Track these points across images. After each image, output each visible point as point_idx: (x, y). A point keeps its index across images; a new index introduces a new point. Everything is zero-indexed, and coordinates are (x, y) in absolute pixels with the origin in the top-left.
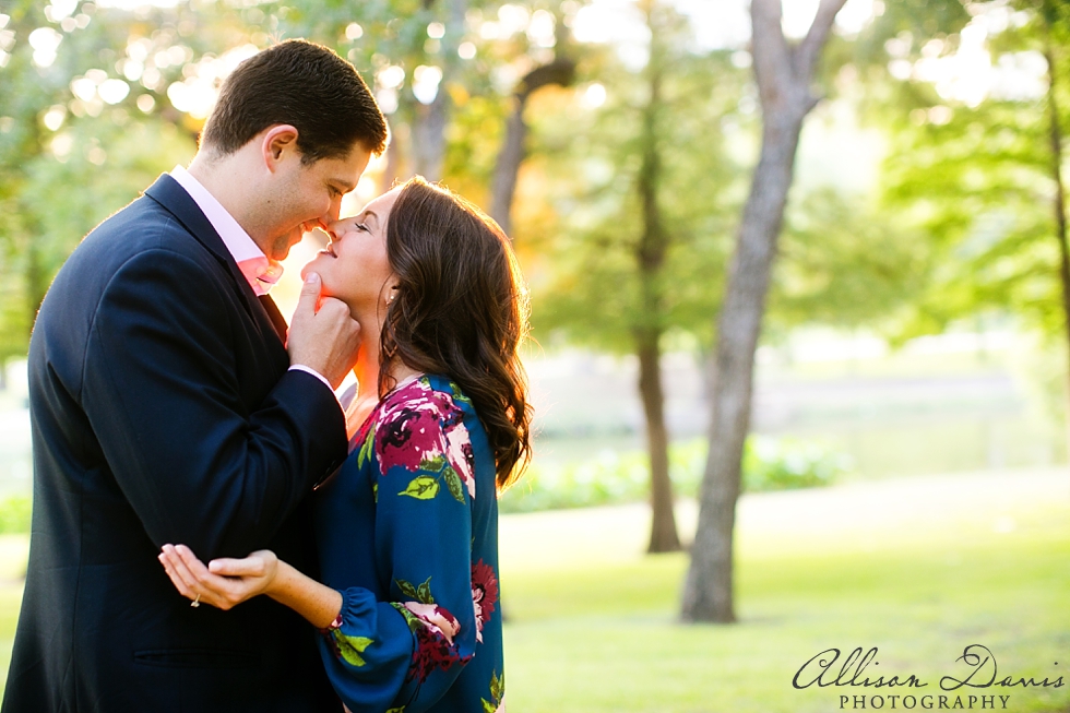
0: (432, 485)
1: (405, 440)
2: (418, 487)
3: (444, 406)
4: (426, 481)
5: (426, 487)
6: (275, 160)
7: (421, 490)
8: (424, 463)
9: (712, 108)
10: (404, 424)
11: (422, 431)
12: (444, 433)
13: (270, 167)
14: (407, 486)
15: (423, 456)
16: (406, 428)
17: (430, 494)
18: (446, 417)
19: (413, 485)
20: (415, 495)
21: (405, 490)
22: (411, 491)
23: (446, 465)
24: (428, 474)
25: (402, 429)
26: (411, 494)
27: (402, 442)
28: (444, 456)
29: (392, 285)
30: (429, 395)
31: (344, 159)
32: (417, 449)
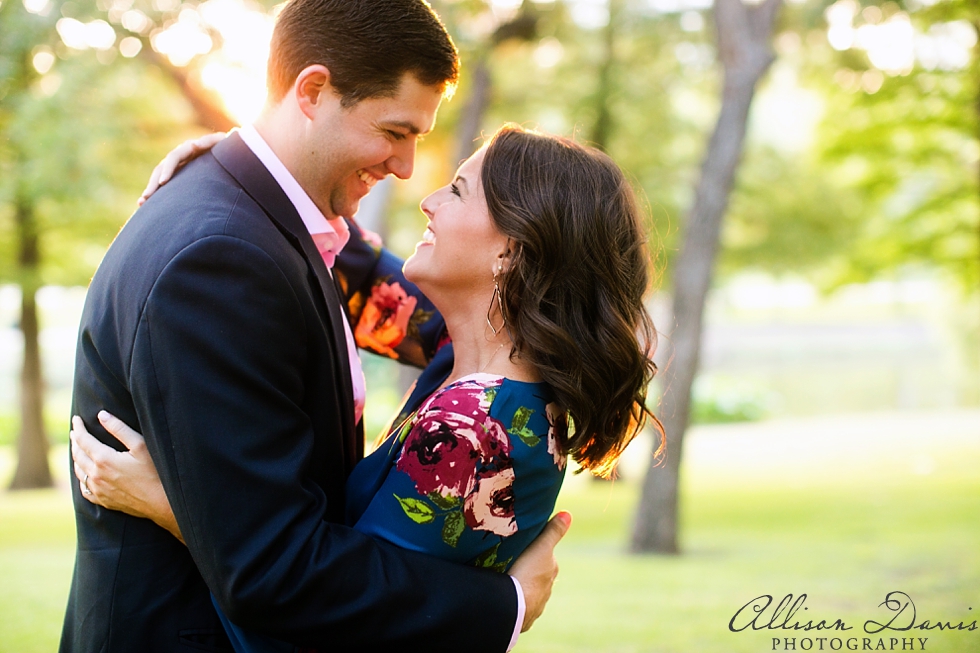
0: (427, 514)
1: (430, 462)
2: (413, 506)
3: (489, 442)
4: (424, 508)
5: (420, 512)
6: (312, 105)
7: (413, 510)
8: (435, 494)
9: (660, 67)
10: (438, 446)
11: (452, 464)
12: (478, 477)
13: (307, 114)
14: (406, 498)
15: (439, 489)
16: (437, 450)
17: (418, 518)
18: (487, 459)
19: (411, 501)
20: (405, 508)
21: (401, 498)
22: (404, 503)
23: (457, 508)
24: (430, 504)
25: (434, 450)
26: (402, 505)
27: (427, 462)
28: (462, 500)
29: (499, 253)
30: (480, 418)
31: (392, 96)
32: (437, 478)
